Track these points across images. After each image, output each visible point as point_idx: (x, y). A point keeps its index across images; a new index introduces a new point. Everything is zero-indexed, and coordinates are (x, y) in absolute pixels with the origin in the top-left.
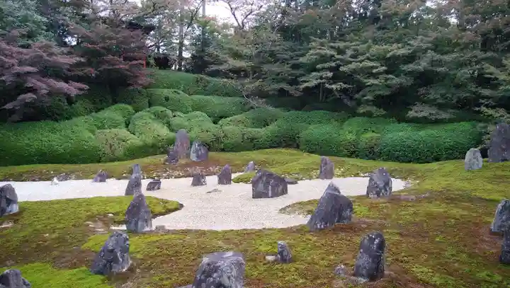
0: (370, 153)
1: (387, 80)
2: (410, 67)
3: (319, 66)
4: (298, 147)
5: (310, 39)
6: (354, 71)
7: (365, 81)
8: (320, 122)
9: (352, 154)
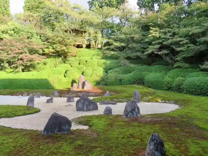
0: (178, 89)
1: (188, 47)
2: (203, 39)
3: (153, 43)
4: (143, 84)
5: (150, 29)
6: (171, 44)
7: (176, 49)
8: (156, 71)
9: (170, 89)
